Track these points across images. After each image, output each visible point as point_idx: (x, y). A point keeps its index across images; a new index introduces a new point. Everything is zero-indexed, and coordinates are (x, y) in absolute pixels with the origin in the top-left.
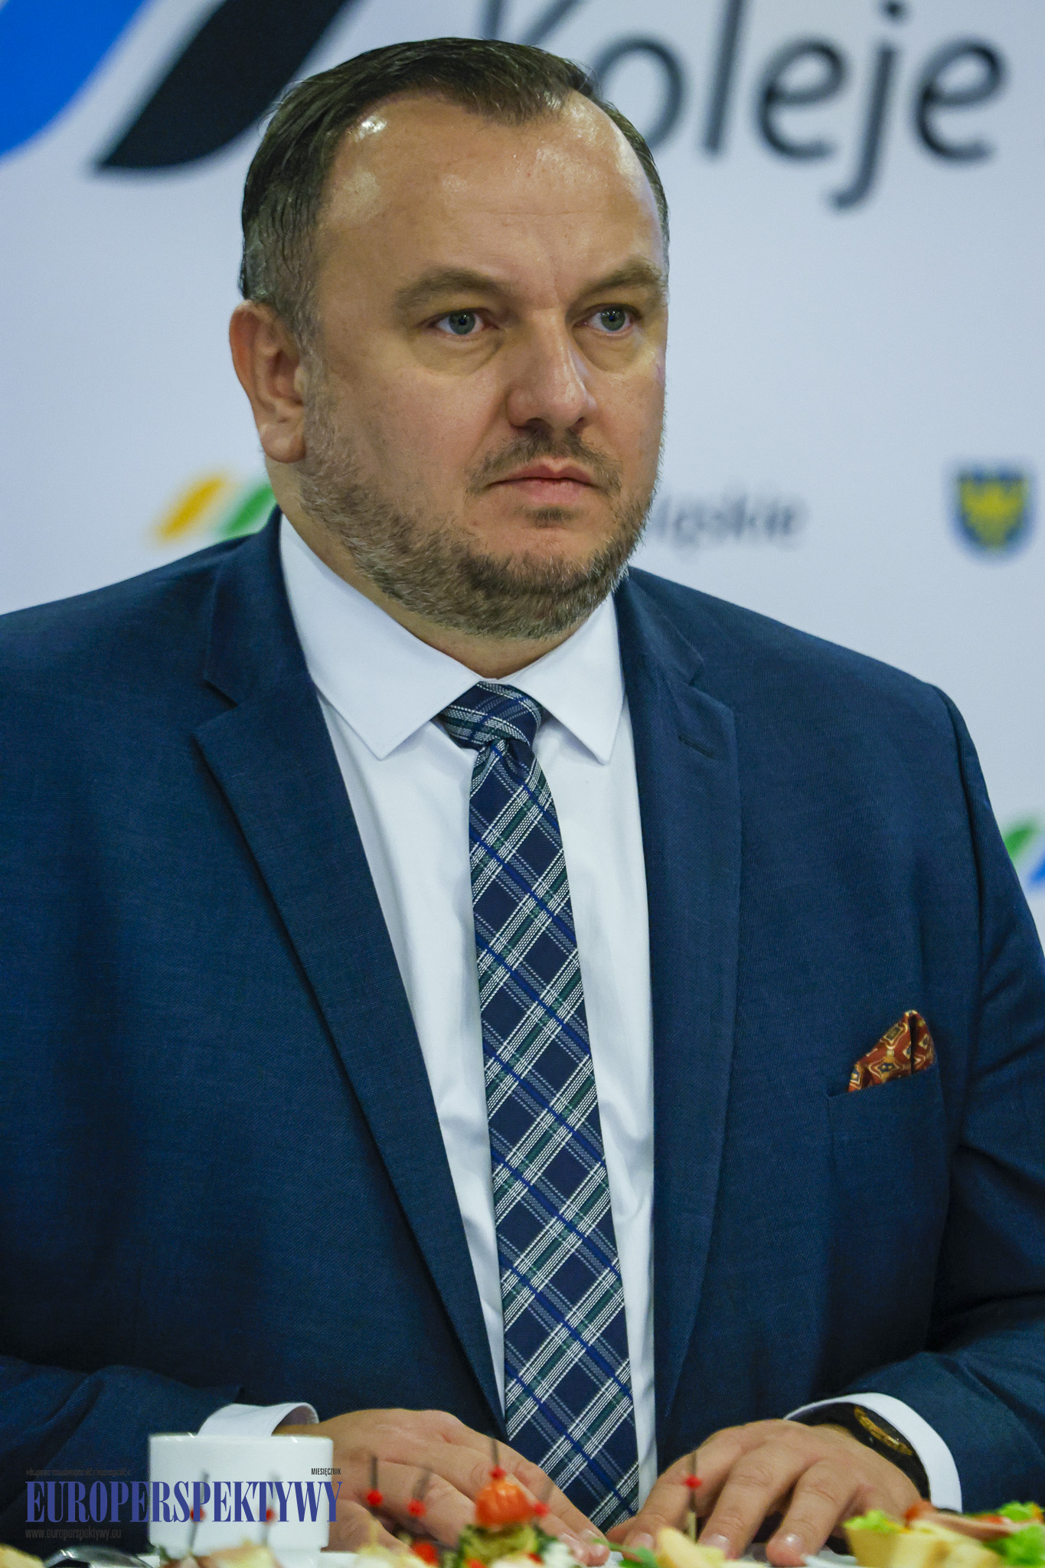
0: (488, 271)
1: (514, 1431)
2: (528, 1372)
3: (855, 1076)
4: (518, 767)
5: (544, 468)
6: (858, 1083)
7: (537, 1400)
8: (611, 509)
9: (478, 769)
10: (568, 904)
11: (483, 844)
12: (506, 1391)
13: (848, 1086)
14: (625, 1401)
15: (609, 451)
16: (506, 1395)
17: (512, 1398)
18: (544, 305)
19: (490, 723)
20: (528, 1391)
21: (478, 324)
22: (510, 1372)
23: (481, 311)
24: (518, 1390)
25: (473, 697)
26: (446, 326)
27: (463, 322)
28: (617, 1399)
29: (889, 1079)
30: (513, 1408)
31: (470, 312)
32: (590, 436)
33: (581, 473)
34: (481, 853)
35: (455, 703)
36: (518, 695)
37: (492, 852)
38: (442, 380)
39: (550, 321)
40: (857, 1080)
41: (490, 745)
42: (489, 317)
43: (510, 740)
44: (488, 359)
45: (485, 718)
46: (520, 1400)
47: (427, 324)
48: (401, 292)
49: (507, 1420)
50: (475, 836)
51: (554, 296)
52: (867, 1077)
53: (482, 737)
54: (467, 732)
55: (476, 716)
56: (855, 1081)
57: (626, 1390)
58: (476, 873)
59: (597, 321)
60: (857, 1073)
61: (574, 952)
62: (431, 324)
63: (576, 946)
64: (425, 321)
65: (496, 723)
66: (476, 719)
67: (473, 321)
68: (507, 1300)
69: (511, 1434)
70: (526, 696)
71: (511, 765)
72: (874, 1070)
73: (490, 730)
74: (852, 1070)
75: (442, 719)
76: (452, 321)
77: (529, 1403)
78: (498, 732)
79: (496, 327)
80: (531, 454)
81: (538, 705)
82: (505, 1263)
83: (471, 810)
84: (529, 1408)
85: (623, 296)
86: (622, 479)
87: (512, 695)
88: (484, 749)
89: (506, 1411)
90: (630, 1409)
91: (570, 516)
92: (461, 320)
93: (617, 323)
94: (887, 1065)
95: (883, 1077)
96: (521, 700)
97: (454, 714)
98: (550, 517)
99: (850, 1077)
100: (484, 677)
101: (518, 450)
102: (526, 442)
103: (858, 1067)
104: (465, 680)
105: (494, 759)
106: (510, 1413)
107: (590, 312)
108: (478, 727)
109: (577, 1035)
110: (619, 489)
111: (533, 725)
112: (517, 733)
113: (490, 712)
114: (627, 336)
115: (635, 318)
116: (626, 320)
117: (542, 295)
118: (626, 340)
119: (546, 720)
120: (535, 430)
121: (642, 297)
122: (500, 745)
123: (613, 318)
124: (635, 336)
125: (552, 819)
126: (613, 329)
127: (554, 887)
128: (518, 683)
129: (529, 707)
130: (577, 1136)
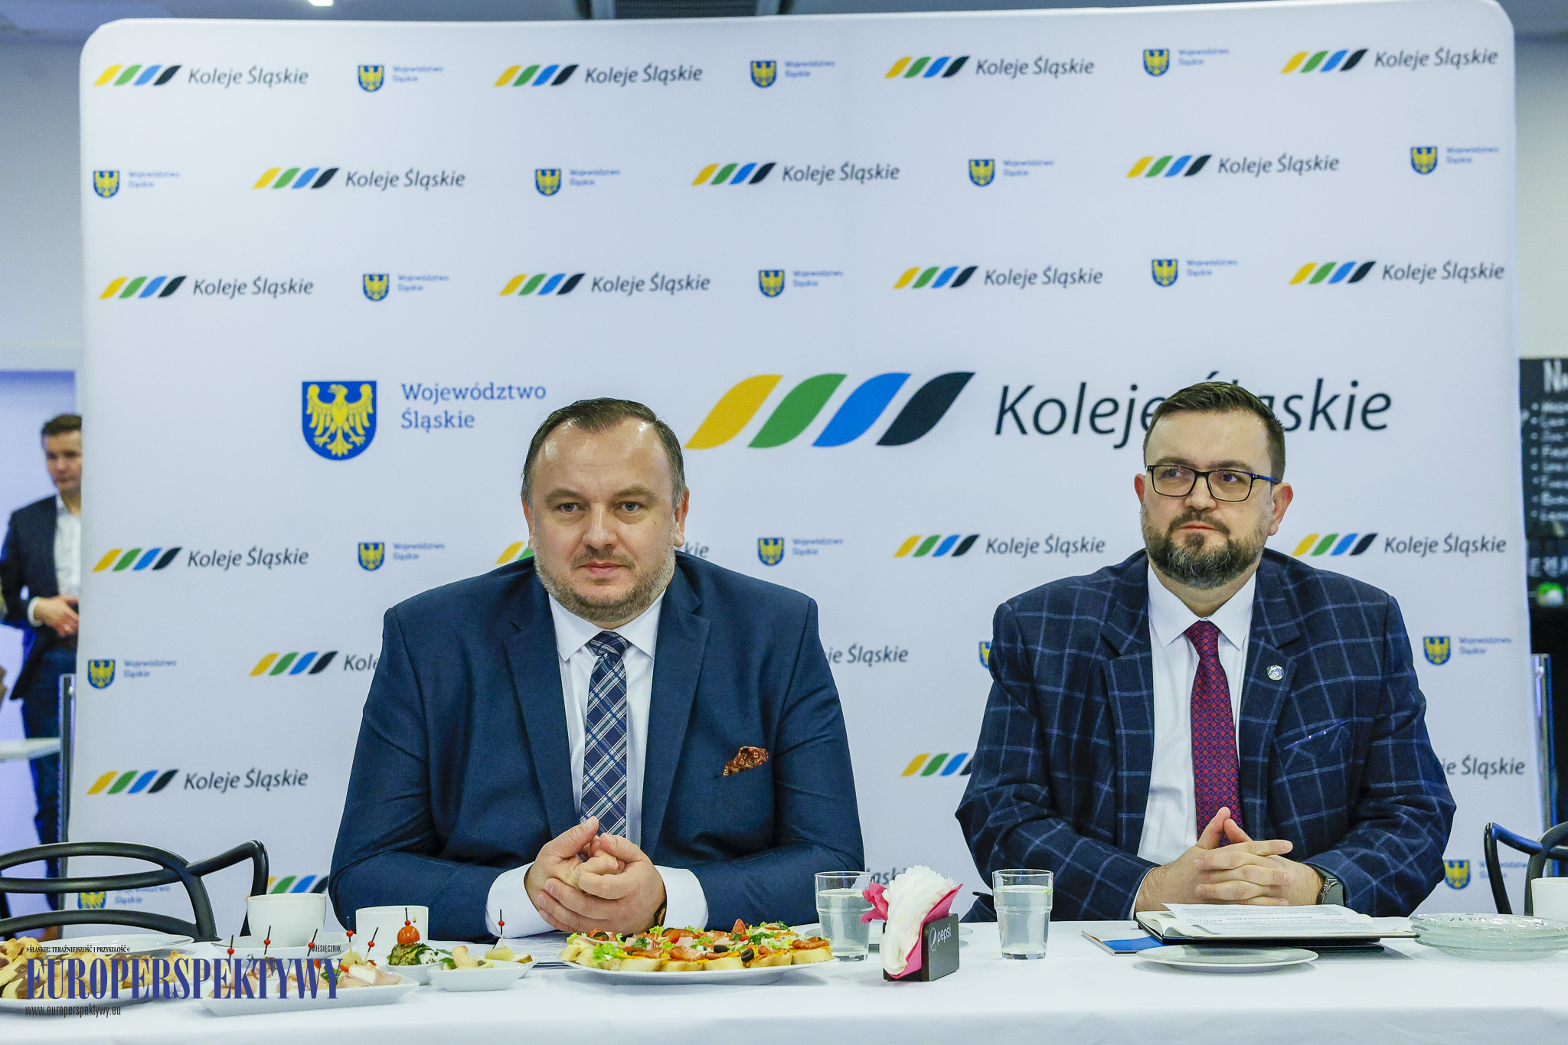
0: (573, 489)
4: (612, 662)
5: (595, 563)
8: (633, 574)
9: (597, 664)
11: (593, 692)
15: (628, 554)
18: (596, 500)
19: (603, 647)
21: (575, 507)
23: (576, 504)
25: (597, 638)
26: (562, 508)
31: (572, 504)
32: (620, 550)
33: (615, 563)
34: (592, 695)
35: (594, 638)
36: (617, 635)
37: (596, 695)
38: (561, 528)
39: (599, 509)
40: (726, 772)
41: (602, 655)
42: (580, 506)
43: (610, 653)
44: (577, 521)
45: (602, 645)
48: (547, 496)
50: (591, 689)
51: (600, 498)
53: (601, 652)
54: (596, 649)
55: (598, 644)
58: (589, 703)
59: (624, 507)
60: (726, 770)
61: (625, 735)
62: (559, 508)
63: (626, 732)
64: (556, 507)
65: (607, 646)
67: (573, 507)
70: (620, 636)
71: (609, 662)
73: (603, 650)
75: (589, 645)
76: (565, 507)
78: (606, 651)
79: (584, 509)
80: (591, 558)
81: (624, 638)
85: (631, 499)
87: (614, 635)
88: (600, 656)
91: (610, 581)
92: (568, 507)
93: (632, 507)
96: (618, 637)
97: (592, 643)
98: (601, 582)
100: (606, 628)
101: (586, 556)
102: (589, 552)
103: (727, 768)
104: (597, 631)
105: (602, 660)
107: (620, 504)
108: (599, 648)
109: (621, 767)
111: (622, 647)
112: (613, 651)
113: (605, 643)
114: (637, 512)
115: (641, 506)
116: (636, 507)
117: (595, 498)
118: (637, 514)
119: (629, 644)
120: (592, 550)
121: (642, 499)
122: (606, 655)
123: (630, 506)
124: (642, 512)
125: (624, 682)
126: (630, 510)
127: (620, 709)
128: (617, 631)
129: (620, 639)
130: (616, 806)
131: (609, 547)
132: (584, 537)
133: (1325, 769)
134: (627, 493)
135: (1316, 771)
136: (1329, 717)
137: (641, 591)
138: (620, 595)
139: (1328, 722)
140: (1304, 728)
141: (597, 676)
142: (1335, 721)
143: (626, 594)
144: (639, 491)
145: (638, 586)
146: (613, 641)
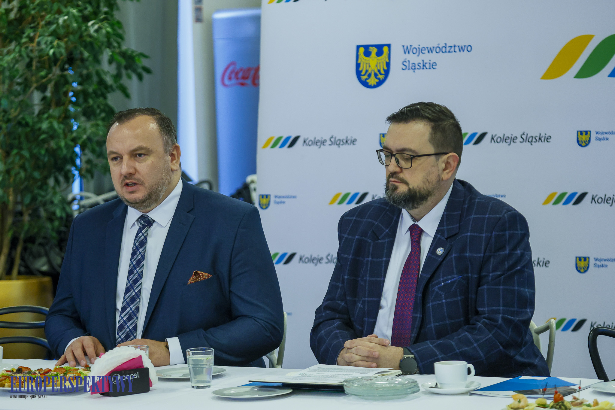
2: (120, 334)
3: (189, 282)
7: (121, 338)
8: (145, 187)
13: (187, 284)
15: (141, 178)
18: (124, 155)
20: (120, 336)
22: (118, 333)
23: (118, 157)
24: (118, 336)
32: (137, 176)
33: (137, 183)
35: (139, 217)
37: (135, 244)
42: (120, 157)
44: (119, 164)
45: (141, 221)
46: (118, 338)
49: (116, 341)
51: (125, 153)
57: (135, 337)
59: (137, 156)
61: (144, 262)
63: (144, 260)
64: (111, 159)
68: (119, 321)
70: (149, 217)
76: (114, 159)
78: (141, 223)
79: (121, 159)
81: (151, 218)
82: (120, 315)
85: (139, 152)
92: (116, 159)
94: (192, 280)
97: (138, 220)
98: (132, 192)
100: (145, 213)
104: (140, 214)
107: (136, 154)
109: (141, 276)
111: (150, 222)
112: (145, 224)
114: (143, 157)
115: (145, 155)
116: (143, 155)
118: (143, 158)
119: (154, 221)
120: (125, 176)
122: (141, 225)
123: (140, 155)
124: (145, 157)
125: (146, 238)
126: (140, 157)
127: (143, 250)
128: (148, 214)
129: (149, 218)
130: (136, 294)
131: (132, 175)
133: (449, 300)
135: (444, 301)
136: (453, 274)
138: (141, 197)
139: (452, 276)
140: (441, 279)
142: (456, 276)
143: (145, 196)
144: (141, 148)
146: (146, 219)
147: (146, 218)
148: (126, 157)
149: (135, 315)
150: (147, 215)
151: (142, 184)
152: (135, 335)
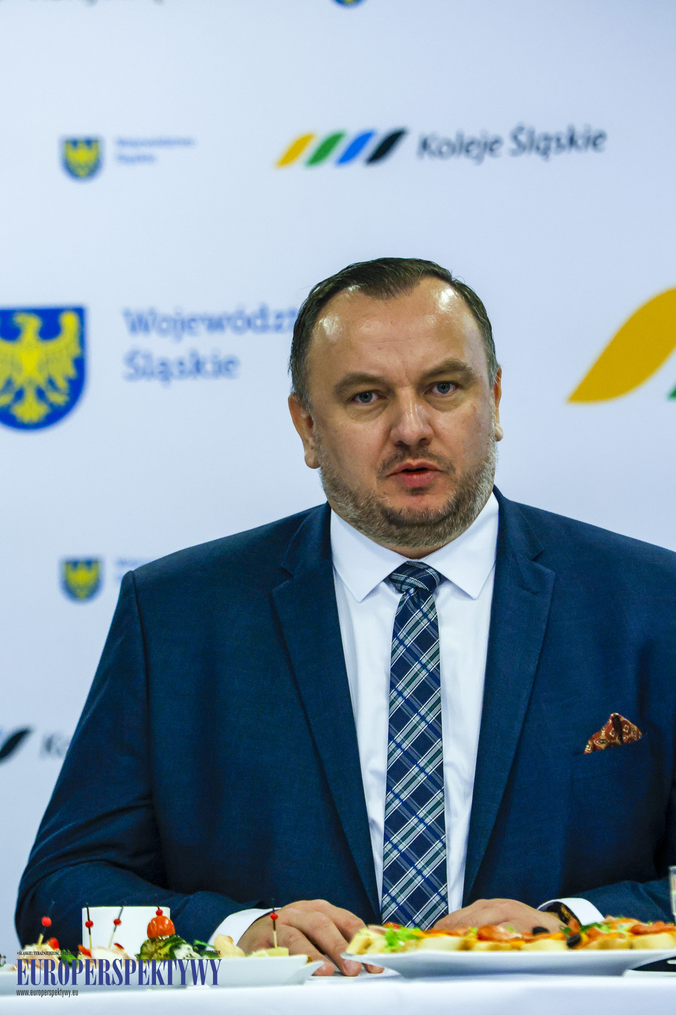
0: (374, 373)
1: (385, 919)
2: (394, 891)
3: (588, 746)
4: (419, 601)
5: (409, 465)
6: (590, 750)
7: (398, 904)
8: (451, 480)
9: (401, 603)
10: (438, 666)
11: (398, 638)
12: (383, 900)
13: (584, 751)
14: (443, 904)
15: (446, 453)
16: (382, 901)
17: (385, 903)
18: (403, 385)
19: (408, 581)
20: (393, 899)
21: (374, 397)
22: (385, 891)
23: (376, 391)
24: (388, 899)
25: (400, 570)
26: (358, 399)
27: (366, 397)
28: (438, 903)
29: (607, 747)
30: (386, 908)
31: (371, 393)
32: (435, 447)
33: (431, 466)
35: (395, 571)
36: (425, 567)
37: (401, 642)
38: (359, 426)
40: (589, 748)
41: (407, 591)
42: (380, 393)
43: (416, 588)
44: (380, 413)
45: (406, 578)
46: (389, 904)
47: (350, 399)
48: (336, 386)
49: (382, 913)
50: (395, 635)
51: (406, 381)
52: (594, 748)
53: (405, 587)
54: (399, 585)
55: (402, 577)
56: (588, 749)
57: (444, 899)
58: (394, 652)
59: (436, 390)
60: (589, 745)
61: (438, 689)
62: (353, 399)
63: (439, 686)
64: (350, 398)
65: (412, 580)
66: (402, 579)
67: (371, 397)
68: (386, 856)
69: (384, 920)
70: (429, 567)
71: (416, 600)
72: (597, 743)
73: (407, 586)
74: (587, 743)
75: (389, 580)
76: (361, 397)
77: (394, 905)
78: (411, 585)
79: (385, 398)
80: (402, 458)
81: (436, 571)
82: (387, 839)
83: (395, 623)
84: (393, 908)
85: (444, 378)
86: (455, 466)
87: (422, 567)
88: (405, 593)
89: (382, 910)
90: (445, 908)
92: (365, 396)
93: (446, 389)
94: (603, 740)
95: (603, 746)
96: (427, 569)
97: (394, 577)
99: (585, 747)
100: (410, 558)
101: (396, 457)
102: (400, 453)
103: (590, 742)
104: (400, 561)
105: (407, 598)
106: (383, 910)
107: (431, 386)
108: (403, 583)
109: (436, 730)
110: (454, 470)
111: (435, 581)
112: (421, 585)
113: (409, 576)
114: (453, 394)
115: (457, 386)
116: (452, 388)
117: (400, 381)
118: (453, 397)
119: (443, 579)
120: (402, 446)
121: (457, 376)
122: (412, 591)
123: (444, 387)
124: (459, 394)
125: (434, 625)
126: (444, 393)
127: (432, 658)
128: (427, 561)
129: (429, 571)
130: (430, 778)
131: (423, 442)
132: (393, 432)
134: (439, 371)
137: (464, 499)
138: (438, 508)
141: (401, 619)
143: (446, 505)
144: (453, 366)
145: (461, 494)
146: (421, 574)
147: (424, 570)
148: (407, 394)
149: (438, 837)
150: (422, 563)
151: (447, 471)
152: (443, 893)
